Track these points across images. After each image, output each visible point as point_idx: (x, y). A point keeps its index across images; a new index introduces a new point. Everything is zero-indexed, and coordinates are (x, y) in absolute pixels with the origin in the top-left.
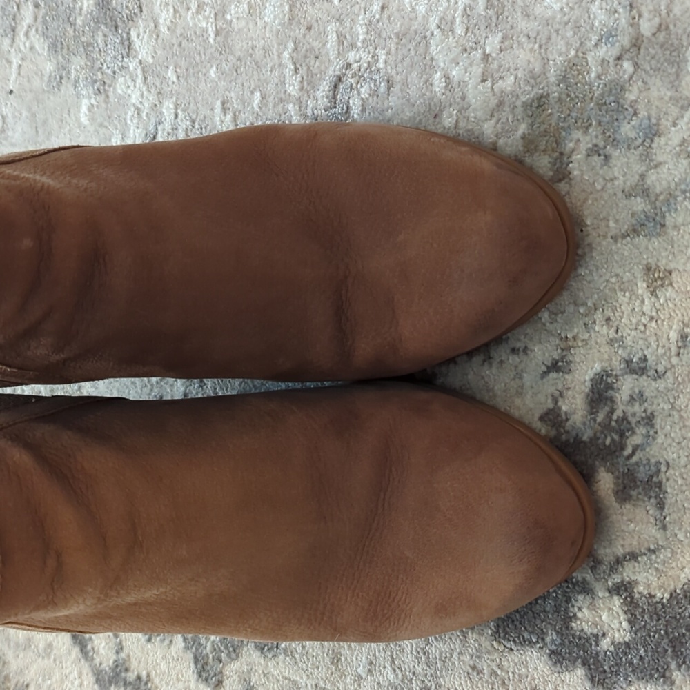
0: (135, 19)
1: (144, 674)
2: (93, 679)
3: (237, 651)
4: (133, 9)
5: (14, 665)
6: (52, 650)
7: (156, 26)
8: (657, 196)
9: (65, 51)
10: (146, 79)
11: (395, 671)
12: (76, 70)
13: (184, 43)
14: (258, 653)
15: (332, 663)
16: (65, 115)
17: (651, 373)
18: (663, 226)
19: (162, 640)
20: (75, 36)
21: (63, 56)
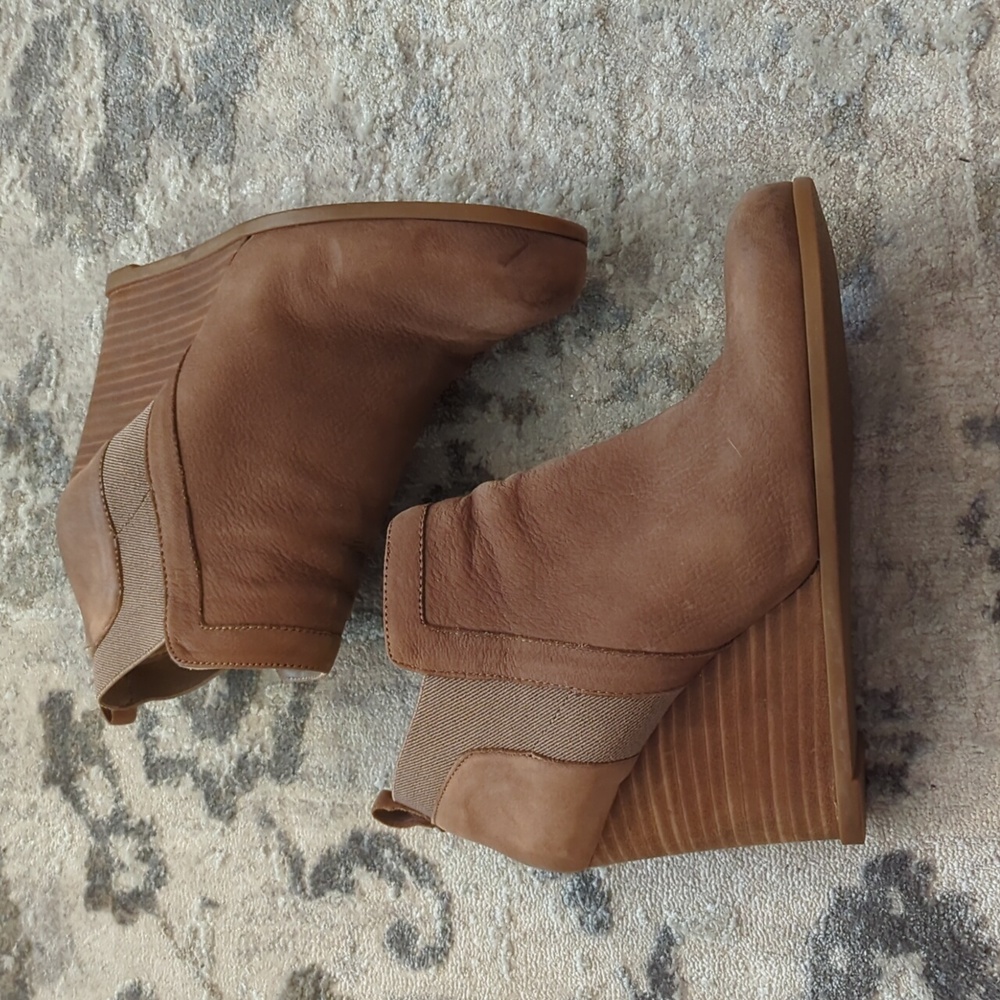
0: (140, 184)
1: (148, 818)
2: (87, 832)
3: (252, 782)
4: (139, 175)
6: (36, 810)
7: (164, 194)
8: (631, 370)
9: (58, 208)
10: (152, 243)
12: (71, 228)
13: (196, 213)
14: (274, 781)
15: (349, 781)
16: (56, 271)
18: (637, 393)
19: (169, 783)
20: (69, 195)
21: (55, 213)
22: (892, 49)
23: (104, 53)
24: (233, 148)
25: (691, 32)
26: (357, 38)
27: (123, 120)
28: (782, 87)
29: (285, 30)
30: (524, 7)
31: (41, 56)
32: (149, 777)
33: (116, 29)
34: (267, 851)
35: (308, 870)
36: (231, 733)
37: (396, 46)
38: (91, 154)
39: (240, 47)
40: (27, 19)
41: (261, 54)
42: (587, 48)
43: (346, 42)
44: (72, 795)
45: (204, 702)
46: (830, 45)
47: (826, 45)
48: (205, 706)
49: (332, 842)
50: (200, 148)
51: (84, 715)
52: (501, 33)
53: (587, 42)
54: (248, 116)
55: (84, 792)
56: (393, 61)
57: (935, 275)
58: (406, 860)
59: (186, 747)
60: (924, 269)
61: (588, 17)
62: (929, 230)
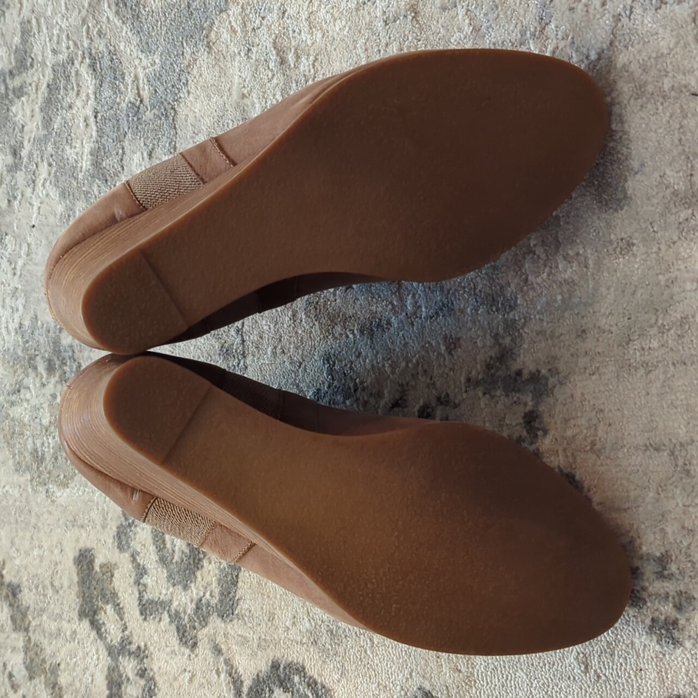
1: (142, 645)
2: (106, 654)
3: (206, 620)
4: (118, 168)
5: (49, 651)
6: (76, 635)
9: (71, 197)
11: (310, 621)
14: (220, 620)
15: (269, 620)
17: (452, 404)
18: (453, 309)
19: (154, 618)
20: (77, 187)
21: (70, 201)
22: (632, 7)
23: (94, 81)
24: (175, 142)
25: (478, 14)
26: (249, 50)
27: (107, 130)
28: (548, 50)
29: (203, 50)
30: (359, 10)
31: (57, 89)
32: (142, 614)
33: (100, 62)
34: (218, 673)
35: (245, 690)
36: (191, 582)
37: (274, 52)
38: (89, 156)
39: (176, 67)
40: (48, 64)
41: (189, 69)
42: (404, 37)
43: (242, 54)
44: (96, 626)
45: (173, 558)
46: (582, 11)
47: (579, 11)
48: (174, 561)
49: (259, 668)
50: (154, 144)
51: (101, 567)
52: (345, 33)
53: (404, 32)
54: (184, 117)
55: (104, 623)
56: (273, 64)
57: (677, 196)
58: (309, 685)
59: (164, 592)
60: (668, 191)
61: (403, 12)
62: (671, 158)
